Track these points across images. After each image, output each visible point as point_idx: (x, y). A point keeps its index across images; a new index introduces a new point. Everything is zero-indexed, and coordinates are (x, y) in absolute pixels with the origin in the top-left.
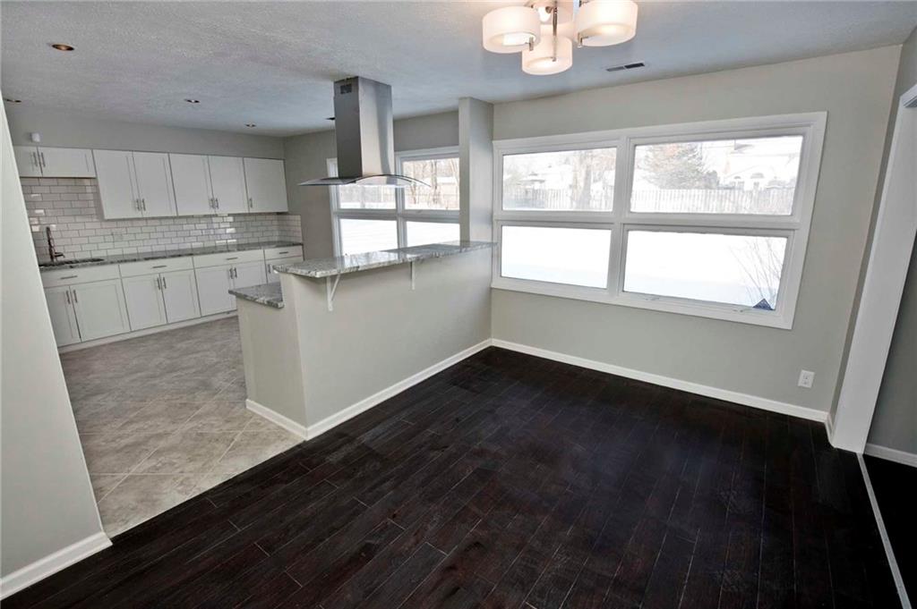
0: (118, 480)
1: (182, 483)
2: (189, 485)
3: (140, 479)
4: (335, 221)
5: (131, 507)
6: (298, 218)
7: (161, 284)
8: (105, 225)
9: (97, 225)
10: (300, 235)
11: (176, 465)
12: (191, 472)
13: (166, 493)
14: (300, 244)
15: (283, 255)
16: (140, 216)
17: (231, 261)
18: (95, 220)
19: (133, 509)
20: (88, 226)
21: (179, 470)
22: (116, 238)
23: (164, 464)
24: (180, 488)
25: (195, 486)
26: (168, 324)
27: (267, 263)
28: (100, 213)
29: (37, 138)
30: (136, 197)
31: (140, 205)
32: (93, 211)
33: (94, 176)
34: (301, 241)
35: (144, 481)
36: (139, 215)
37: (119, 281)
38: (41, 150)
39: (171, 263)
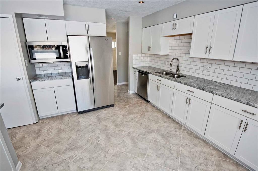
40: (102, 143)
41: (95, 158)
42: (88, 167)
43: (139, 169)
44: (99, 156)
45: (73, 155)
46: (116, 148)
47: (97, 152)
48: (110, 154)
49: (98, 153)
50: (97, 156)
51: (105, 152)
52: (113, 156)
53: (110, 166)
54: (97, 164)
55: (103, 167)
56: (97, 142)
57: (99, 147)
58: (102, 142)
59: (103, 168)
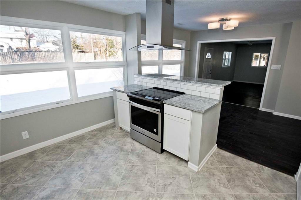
0: (277, 196)
1: (260, 172)
2: (259, 169)
3: (269, 187)
5: (281, 181)
11: (253, 179)
12: (253, 172)
13: (267, 174)
19: (281, 179)
21: (255, 177)
23: (256, 184)
24: (262, 171)
25: (258, 168)
35: (268, 185)
43: (154, 182)
45: (222, 186)
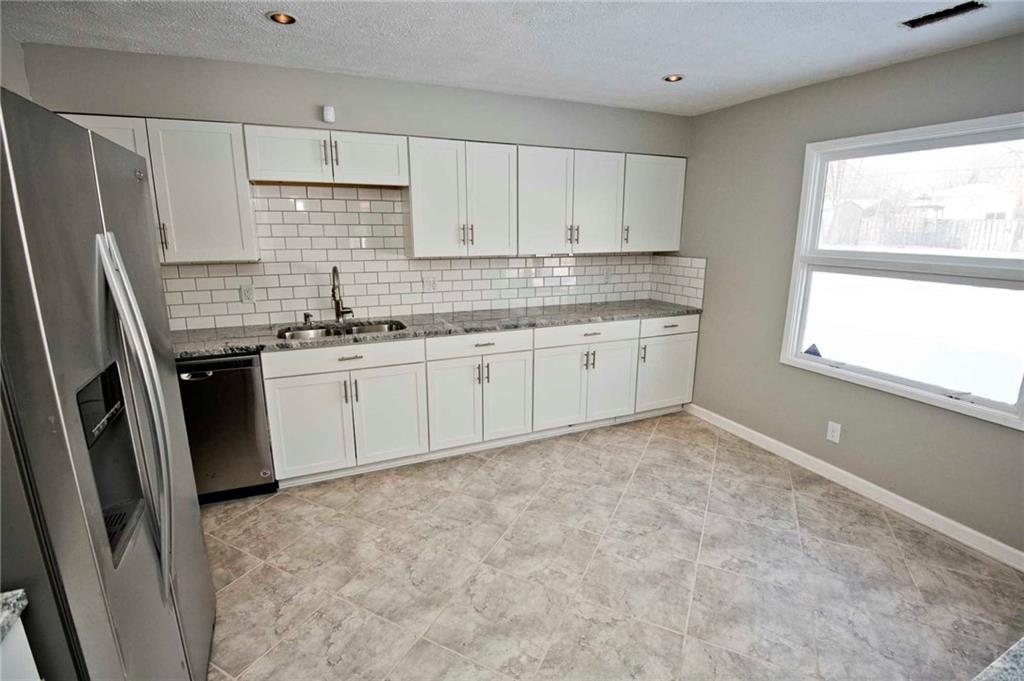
4: (799, 272)
6: (702, 263)
7: (482, 374)
8: (414, 266)
9: (404, 265)
10: (700, 294)
14: (699, 312)
15: (670, 331)
16: (465, 254)
17: (590, 339)
18: (402, 257)
20: (393, 266)
22: (427, 286)
26: (483, 442)
27: (643, 343)
28: (408, 247)
29: (330, 114)
30: (463, 222)
31: (467, 234)
32: (399, 243)
33: (405, 183)
34: (698, 305)
36: (462, 251)
37: (423, 365)
38: (336, 136)
39: (502, 339)
40: (547, 645)
41: (623, 657)
42: (666, 669)
44: (614, 645)
46: (567, 598)
47: (593, 653)
48: (597, 611)
49: (597, 650)
50: (613, 651)
51: (589, 627)
52: (602, 600)
53: (643, 608)
54: (648, 643)
55: (653, 624)
56: (538, 665)
57: (568, 651)
58: (540, 645)
59: (658, 626)
